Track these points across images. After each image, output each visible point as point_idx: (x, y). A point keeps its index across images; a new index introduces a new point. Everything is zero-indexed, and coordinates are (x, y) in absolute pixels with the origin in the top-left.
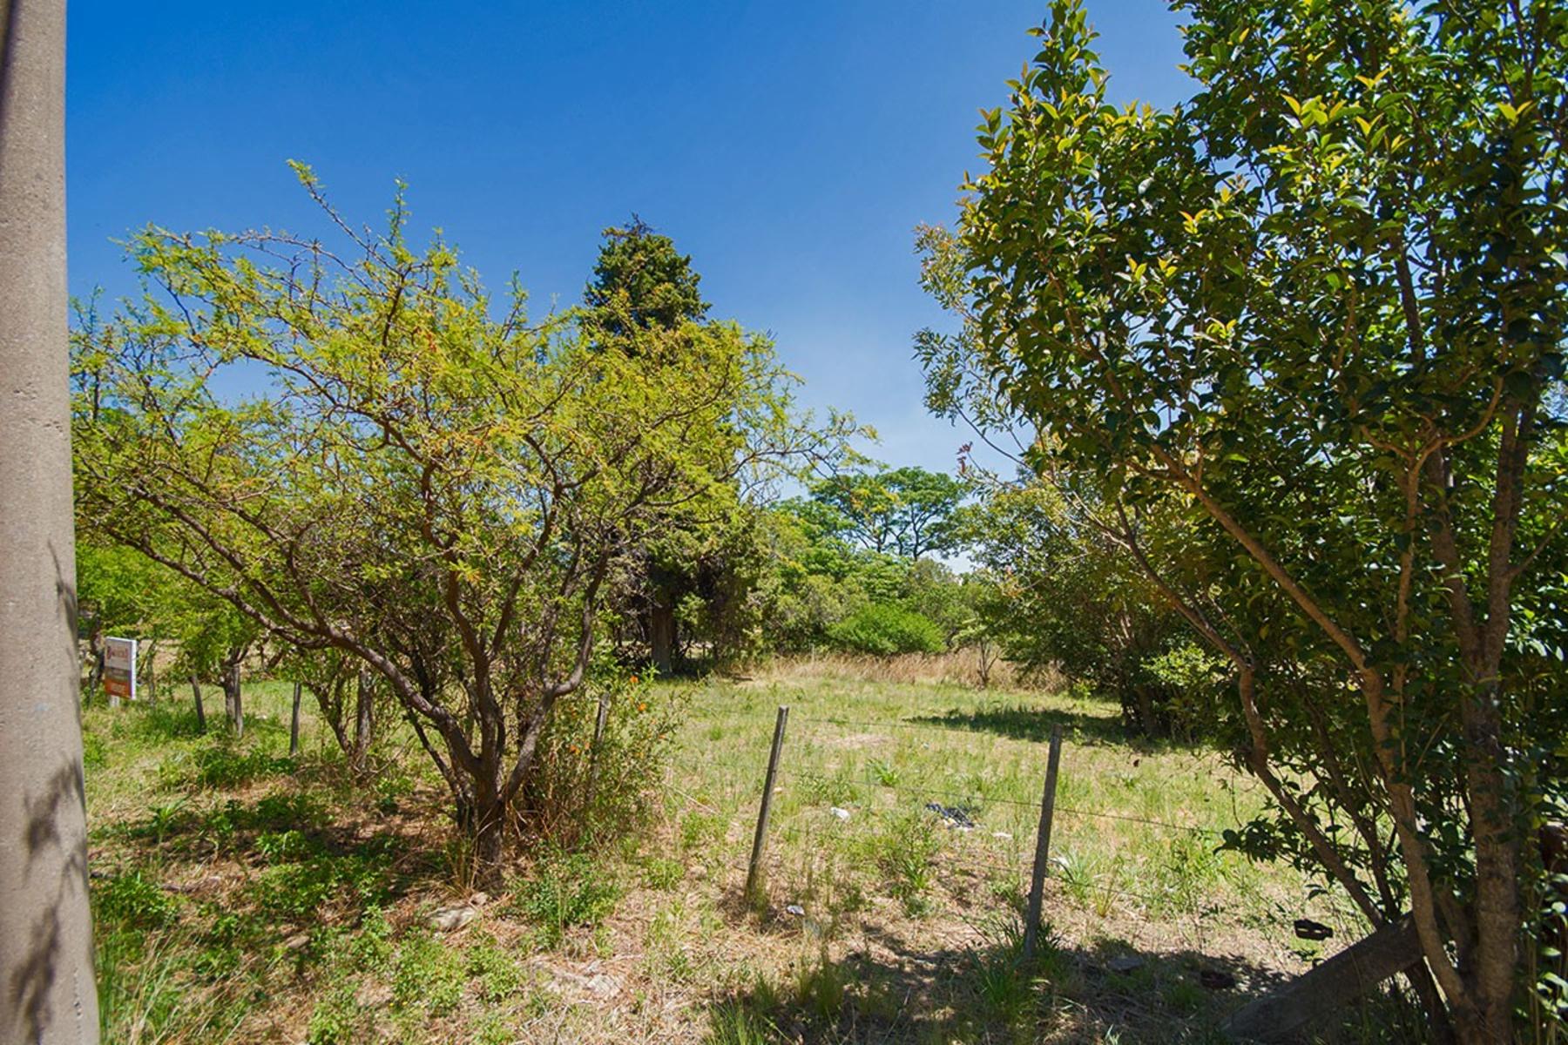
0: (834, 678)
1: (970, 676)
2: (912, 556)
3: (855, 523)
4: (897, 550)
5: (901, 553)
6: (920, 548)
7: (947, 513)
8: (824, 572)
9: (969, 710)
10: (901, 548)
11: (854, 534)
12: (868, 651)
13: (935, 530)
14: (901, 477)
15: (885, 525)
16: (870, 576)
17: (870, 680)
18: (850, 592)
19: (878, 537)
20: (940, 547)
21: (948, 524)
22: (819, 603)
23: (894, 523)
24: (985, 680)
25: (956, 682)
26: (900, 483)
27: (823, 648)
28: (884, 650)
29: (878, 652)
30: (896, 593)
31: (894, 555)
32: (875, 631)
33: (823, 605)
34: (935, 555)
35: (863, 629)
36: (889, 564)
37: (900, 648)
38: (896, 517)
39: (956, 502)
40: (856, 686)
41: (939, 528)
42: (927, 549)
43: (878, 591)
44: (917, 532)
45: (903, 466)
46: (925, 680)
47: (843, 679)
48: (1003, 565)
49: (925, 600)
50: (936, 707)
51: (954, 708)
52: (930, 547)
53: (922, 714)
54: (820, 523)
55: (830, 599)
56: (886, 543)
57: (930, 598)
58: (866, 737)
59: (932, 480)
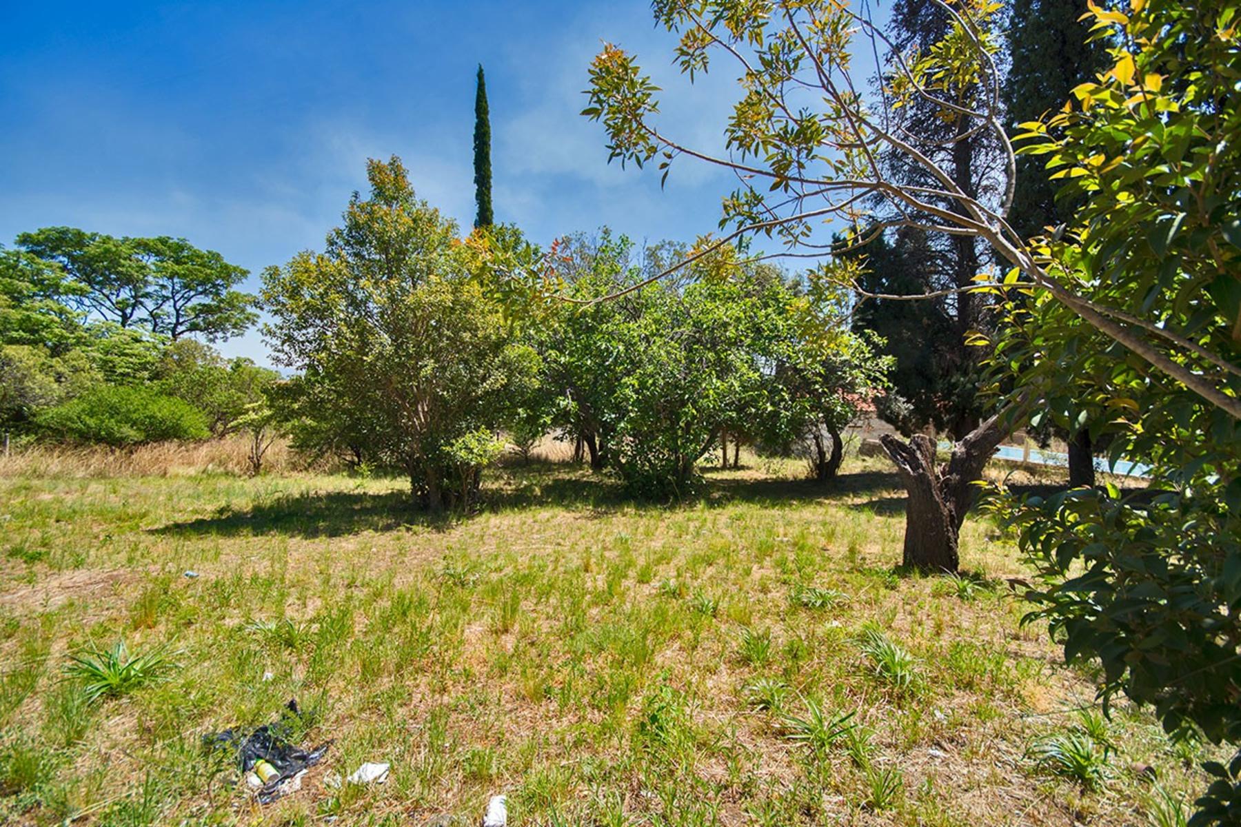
0: (40, 477)
1: (238, 463)
2: (170, 335)
3: (89, 289)
4: (149, 326)
5: (154, 330)
6: (180, 329)
7: (218, 294)
8: (34, 343)
9: (243, 504)
10: (156, 325)
11: (87, 302)
12: (99, 440)
13: (201, 311)
14: (160, 246)
15: (134, 297)
16: (107, 353)
17: (100, 475)
18: (76, 370)
19: (122, 310)
20: (206, 329)
21: (218, 307)
22: (21, 381)
23: (147, 295)
24: (257, 467)
25: (222, 469)
26: (158, 253)
27: (24, 440)
28: (123, 439)
29: (113, 442)
30: (146, 374)
31: (145, 332)
32: (112, 416)
33: (28, 383)
34: (200, 337)
35: (92, 414)
36: (137, 340)
37: (147, 436)
38: (150, 289)
39: (229, 285)
40: (75, 486)
41: (206, 309)
42: (190, 330)
43: (119, 371)
44: (177, 311)
45: (163, 235)
46: (182, 471)
47: (56, 477)
48: (303, 342)
49: (184, 384)
50: (197, 505)
51: (223, 504)
52: (194, 328)
53: (180, 518)
54: (32, 282)
55: (39, 377)
56: (134, 318)
57: (192, 381)
58: (81, 576)
59: (202, 257)
